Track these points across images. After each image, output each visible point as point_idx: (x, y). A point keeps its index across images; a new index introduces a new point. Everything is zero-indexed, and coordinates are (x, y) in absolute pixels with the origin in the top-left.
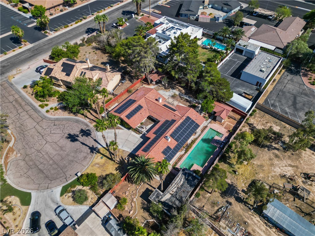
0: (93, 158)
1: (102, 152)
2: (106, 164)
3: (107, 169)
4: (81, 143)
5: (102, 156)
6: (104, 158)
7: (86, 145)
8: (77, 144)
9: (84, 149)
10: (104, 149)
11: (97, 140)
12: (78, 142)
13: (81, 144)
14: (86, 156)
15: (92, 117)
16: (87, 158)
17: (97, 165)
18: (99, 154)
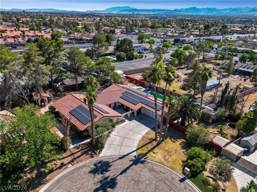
0: (152, 162)
1: (145, 152)
2: (165, 149)
3: (173, 148)
4: (121, 173)
5: (151, 153)
6: (155, 150)
7: (128, 168)
8: (121, 180)
9: (134, 171)
10: (140, 150)
11: (120, 156)
12: (118, 178)
13: (123, 175)
14: (149, 169)
15: (70, 159)
16: (152, 168)
17: (167, 157)
18: (148, 154)
